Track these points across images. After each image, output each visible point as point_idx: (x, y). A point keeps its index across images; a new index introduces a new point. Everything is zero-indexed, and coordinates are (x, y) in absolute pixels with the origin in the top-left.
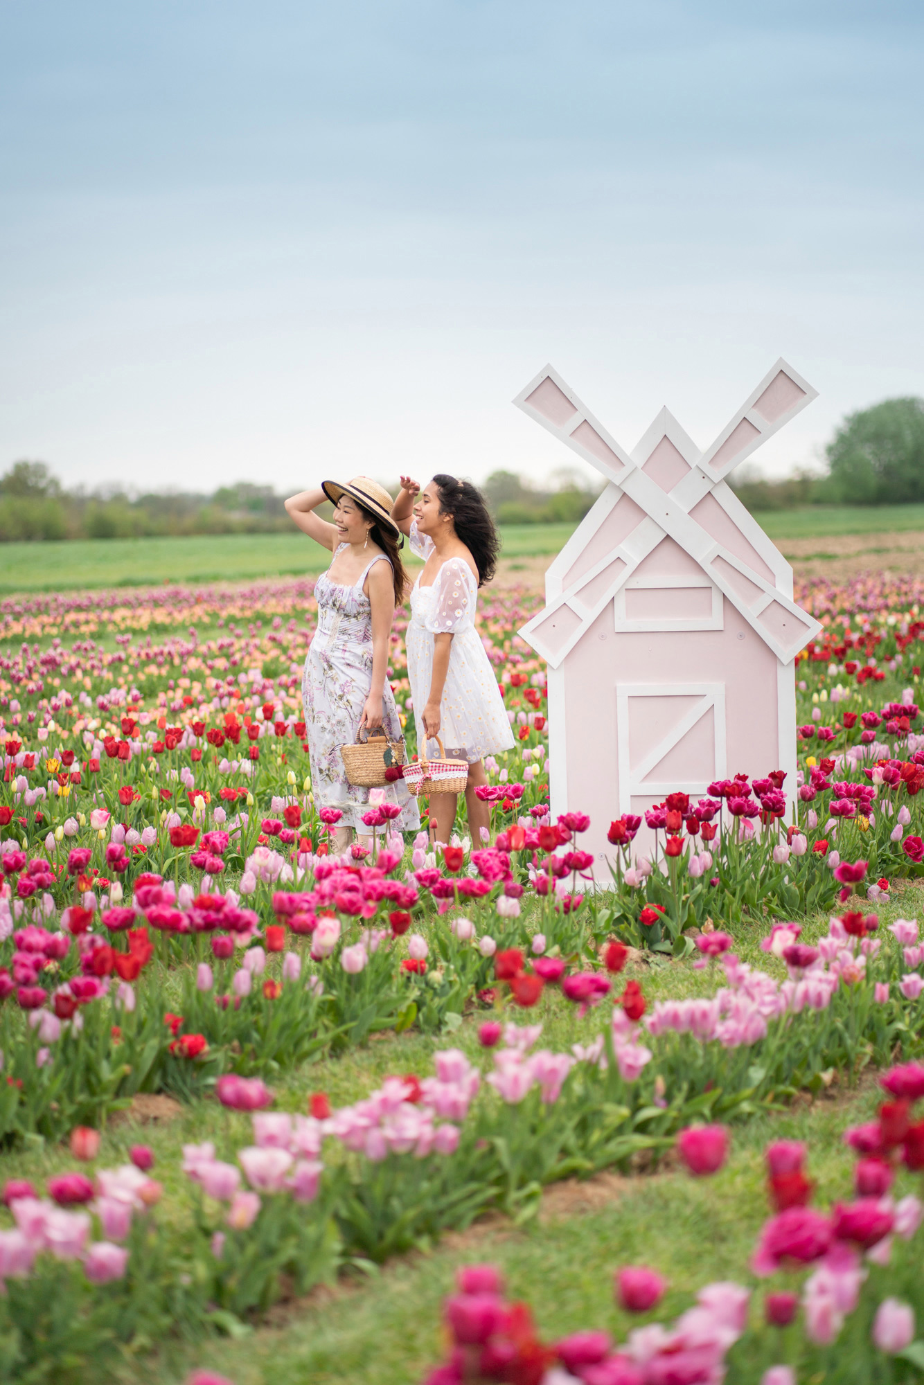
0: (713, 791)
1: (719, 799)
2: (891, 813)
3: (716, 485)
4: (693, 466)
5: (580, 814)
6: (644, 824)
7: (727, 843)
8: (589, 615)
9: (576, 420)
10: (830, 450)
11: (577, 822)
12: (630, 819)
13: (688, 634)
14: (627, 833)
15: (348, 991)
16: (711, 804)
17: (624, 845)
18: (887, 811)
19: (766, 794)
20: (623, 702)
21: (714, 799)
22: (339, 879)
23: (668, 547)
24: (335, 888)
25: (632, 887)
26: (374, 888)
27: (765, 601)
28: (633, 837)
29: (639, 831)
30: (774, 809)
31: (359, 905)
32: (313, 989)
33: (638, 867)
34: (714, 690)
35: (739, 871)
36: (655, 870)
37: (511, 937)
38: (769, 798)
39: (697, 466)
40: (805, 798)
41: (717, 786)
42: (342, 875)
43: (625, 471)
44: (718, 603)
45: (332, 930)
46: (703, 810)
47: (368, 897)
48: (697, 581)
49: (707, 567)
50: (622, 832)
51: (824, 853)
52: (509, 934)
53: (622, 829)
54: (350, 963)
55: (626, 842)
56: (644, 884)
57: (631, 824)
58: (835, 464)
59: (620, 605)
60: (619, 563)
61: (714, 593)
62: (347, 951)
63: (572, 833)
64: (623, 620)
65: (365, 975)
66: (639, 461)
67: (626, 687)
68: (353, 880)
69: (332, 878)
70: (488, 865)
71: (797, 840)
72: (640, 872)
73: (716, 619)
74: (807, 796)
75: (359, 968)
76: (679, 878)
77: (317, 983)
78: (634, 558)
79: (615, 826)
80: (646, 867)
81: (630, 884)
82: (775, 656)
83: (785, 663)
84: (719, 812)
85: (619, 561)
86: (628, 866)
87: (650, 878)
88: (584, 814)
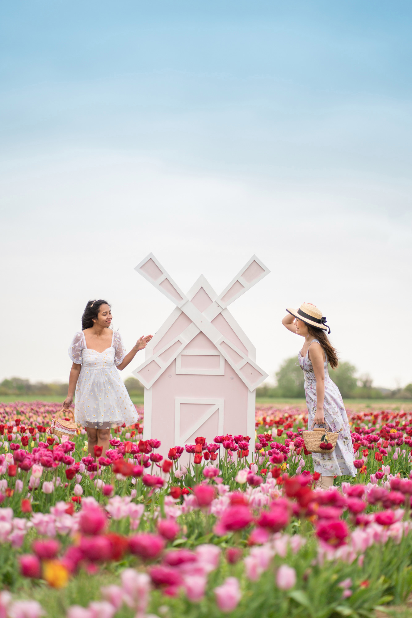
0: (216, 440)
1: (219, 444)
2: (297, 461)
3: (223, 310)
4: (214, 301)
5: (156, 440)
6: (185, 451)
7: (222, 464)
8: (164, 366)
9: (162, 278)
10: (277, 374)
11: (155, 443)
12: (179, 448)
13: (209, 376)
14: (177, 454)
15: (44, 503)
16: (215, 445)
17: (175, 460)
18: (295, 461)
19: (241, 442)
20: (178, 406)
21: (217, 444)
22: (43, 452)
23: (201, 337)
24: (41, 456)
25: (178, 479)
26: (58, 455)
27: (243, 362)
28: (179, 457)
29: (182, 454)
30: (245, 448)
31: (51, 462)
32: (29, 498)
33: (181, 470)
34: (219, 402)
35: (227, 475)
36: (189, 472)
37: (121, 489)
38: (242, 444)
39: (215, 301)
40: (258, 449)
41: (218, 438)
42: (44, 451)
43: (183, 302)
44: (222, 363)
45: (39, 471)
46: (211, 448)
47: (55, 459)
48: (213, 352)
49: (218, 347)
50: (175, 453)
51: (265, 474)
52: (120, 488)
53: (175, 452)
54: (46, 488)
55: (176, 459)
56: (184, 478)
57: (179, 451)
58: (280, 381)
59: (178, 362)
60: (179, 343)
61: (221, 357)
62: (45, 483)
63: (152, 448)
64: (179, 369)
65: (53, 495)
66: (190, 298)
67: (180, 399)
68: (49, 453)
69: (40, 452)
70: (112, 455)
71: (253, 467)
72: (182, 472)
73: (221, 370)
74: (258, 448)
75: (50, 491)
76: (199, 475)
77: (30, 496)
78: (186, 341)
79: (171, 451)
80: (185, 470)
81: (177, 477)
82: (247, 387)
83: (251, 391)
84: (219, 449)
85: (179, 342)
86: (176, 469)
87: (186, 475)
88: (158, 440)
